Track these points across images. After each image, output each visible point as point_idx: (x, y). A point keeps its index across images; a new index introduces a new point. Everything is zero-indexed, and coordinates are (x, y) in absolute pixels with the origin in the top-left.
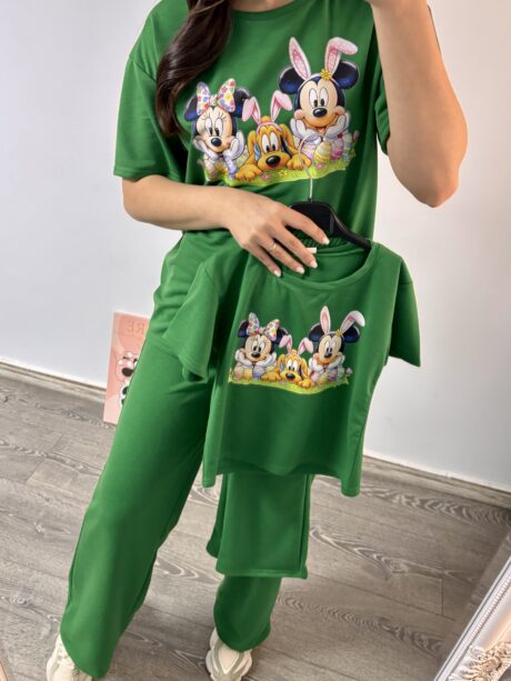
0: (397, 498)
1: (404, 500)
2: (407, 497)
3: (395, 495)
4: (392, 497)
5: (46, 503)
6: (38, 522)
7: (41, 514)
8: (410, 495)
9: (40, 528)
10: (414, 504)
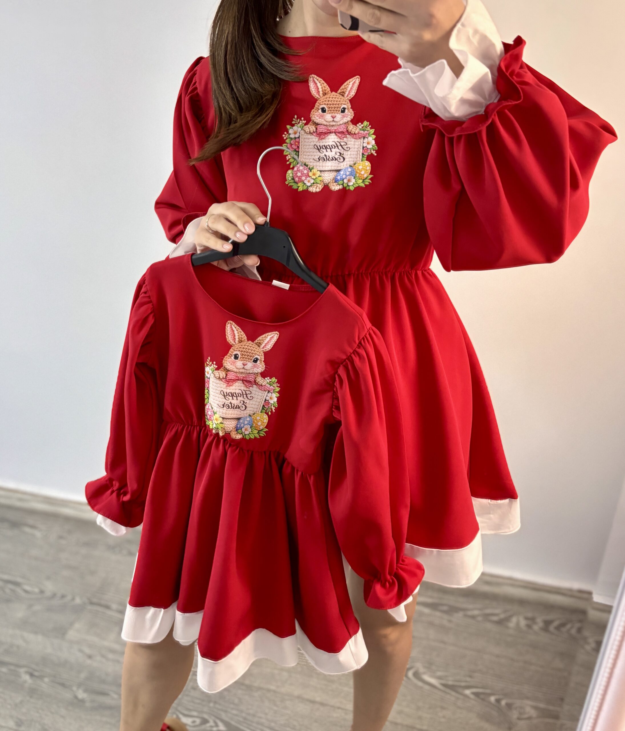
0: (514, 620)
1: (523, 623)
2: (526, 618)
3: (511, 617)
4: (508, 619)
5: (89, 662)
6: (79, 685)
7: (83, 675)
8: (530, 615)
9: (81, 694)
10: (536, 628)
